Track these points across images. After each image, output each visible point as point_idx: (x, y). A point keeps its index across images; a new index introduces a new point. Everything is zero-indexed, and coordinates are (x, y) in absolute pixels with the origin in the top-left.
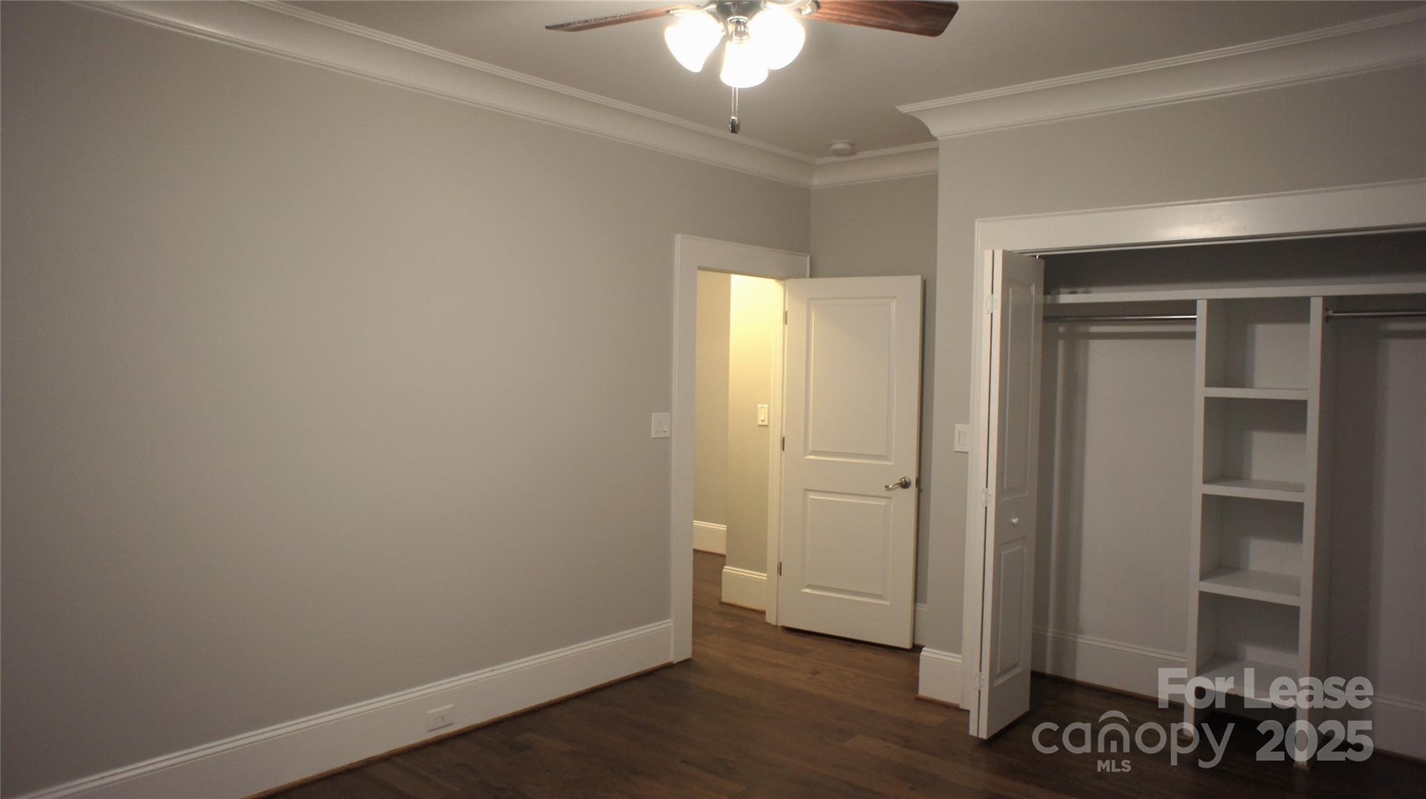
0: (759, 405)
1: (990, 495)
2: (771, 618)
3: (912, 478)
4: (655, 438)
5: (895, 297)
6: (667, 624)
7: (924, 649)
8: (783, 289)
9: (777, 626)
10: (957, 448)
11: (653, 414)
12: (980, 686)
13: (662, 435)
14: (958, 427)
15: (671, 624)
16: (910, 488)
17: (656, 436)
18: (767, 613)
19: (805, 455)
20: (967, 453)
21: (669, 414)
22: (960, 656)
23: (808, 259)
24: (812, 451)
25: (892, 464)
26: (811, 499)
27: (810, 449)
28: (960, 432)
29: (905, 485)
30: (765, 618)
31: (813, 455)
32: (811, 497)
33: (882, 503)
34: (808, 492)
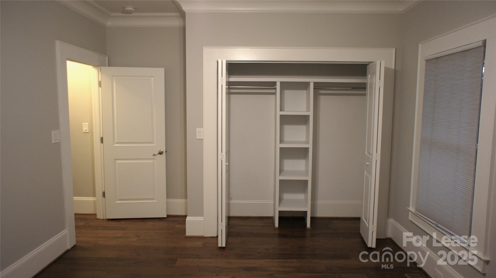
0: (83, 124)
1: (223, 155)
2: (100, 216)
3: (163, 149)
4: (53, 143)
5: (153, 77)
6: (65, 232)
7: (187, 217)
8: (97, 72)
9: (104, 219)
10: (198, 138)
11: (52, 131)
12: (222, 228)
13: (57, 141)
14: (198, 129)
15: (67, 231)
16: (163, 154)
17: (55, 142)
18: (97, 215)
19: (114, 145)
20: (203, 139)
21: (59, 131)
22: (203, 217)
23: (107, 58)
24: (117, 142)
25: (155, 145)
26: (118, 163)
27: (116, 141)
28: (198, 131)
29: (161, 153)
30: (96, 216)
31: (117, 144)
32: (118, 162)
33: (151, 161)
34: (116, 160)
